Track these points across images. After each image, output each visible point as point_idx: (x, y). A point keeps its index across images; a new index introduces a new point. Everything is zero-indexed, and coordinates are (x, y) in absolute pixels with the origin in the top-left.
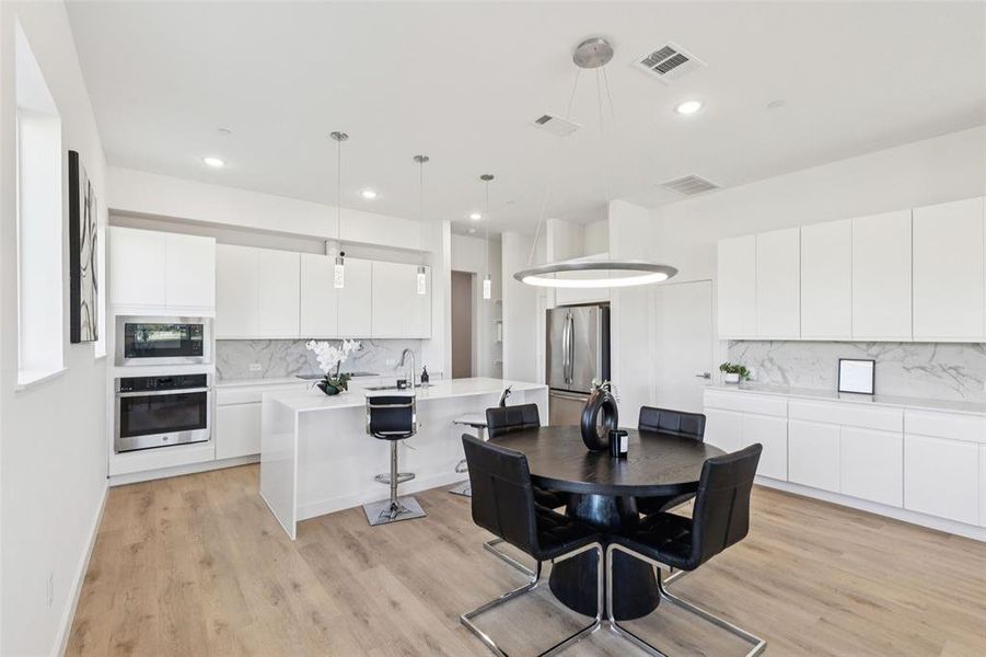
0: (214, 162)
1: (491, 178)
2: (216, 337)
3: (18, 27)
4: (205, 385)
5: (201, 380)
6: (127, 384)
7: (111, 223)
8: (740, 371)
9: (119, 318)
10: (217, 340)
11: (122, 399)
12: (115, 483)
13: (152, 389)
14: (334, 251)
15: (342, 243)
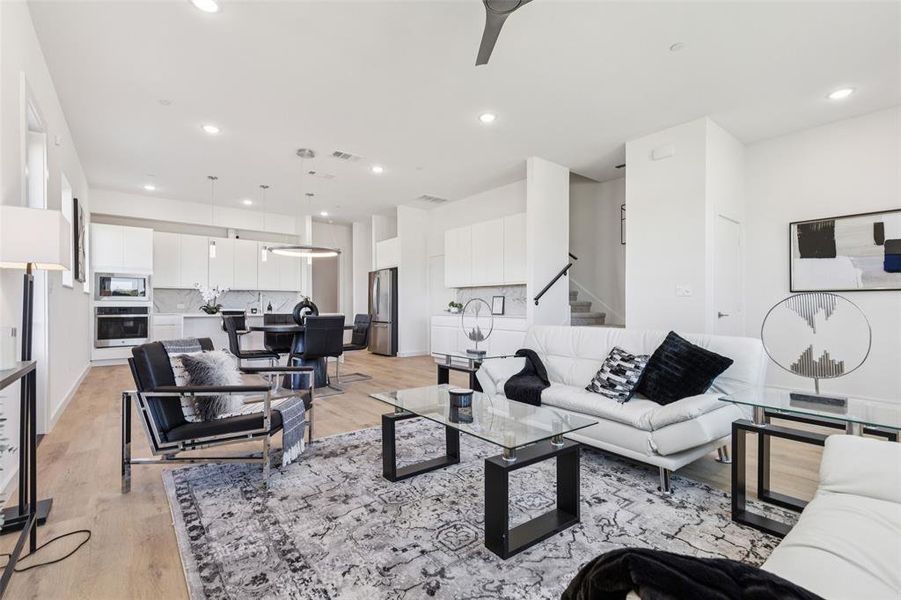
0: (150, 188)
1: (312, 195)
2: (153, 287)
3: (63, 176)
4: (146, 313)
5: (144, 310)
6: (101, 310)
7: (92, 221)
8: (460, 306)
9: (96, 274)
10: (155, 289)
11: (99, 319)
12: (94, 364)
13: (116, 313)
14: (232, 235)
15: (237, 230)
